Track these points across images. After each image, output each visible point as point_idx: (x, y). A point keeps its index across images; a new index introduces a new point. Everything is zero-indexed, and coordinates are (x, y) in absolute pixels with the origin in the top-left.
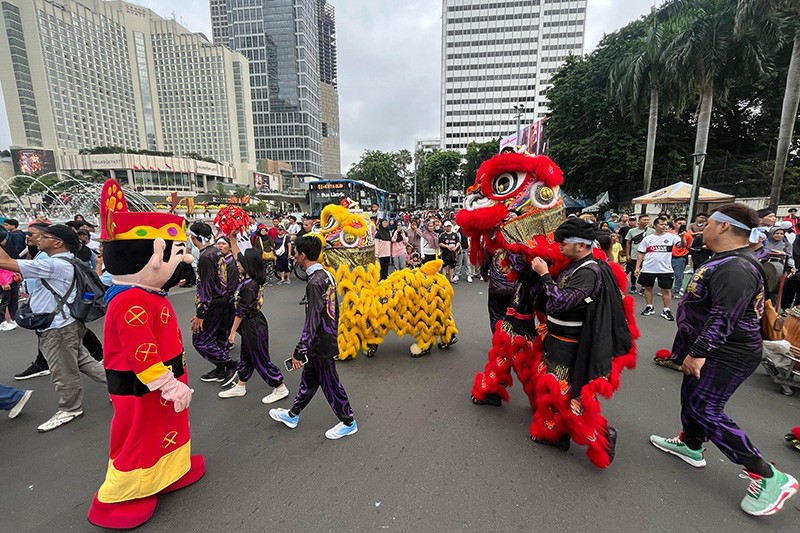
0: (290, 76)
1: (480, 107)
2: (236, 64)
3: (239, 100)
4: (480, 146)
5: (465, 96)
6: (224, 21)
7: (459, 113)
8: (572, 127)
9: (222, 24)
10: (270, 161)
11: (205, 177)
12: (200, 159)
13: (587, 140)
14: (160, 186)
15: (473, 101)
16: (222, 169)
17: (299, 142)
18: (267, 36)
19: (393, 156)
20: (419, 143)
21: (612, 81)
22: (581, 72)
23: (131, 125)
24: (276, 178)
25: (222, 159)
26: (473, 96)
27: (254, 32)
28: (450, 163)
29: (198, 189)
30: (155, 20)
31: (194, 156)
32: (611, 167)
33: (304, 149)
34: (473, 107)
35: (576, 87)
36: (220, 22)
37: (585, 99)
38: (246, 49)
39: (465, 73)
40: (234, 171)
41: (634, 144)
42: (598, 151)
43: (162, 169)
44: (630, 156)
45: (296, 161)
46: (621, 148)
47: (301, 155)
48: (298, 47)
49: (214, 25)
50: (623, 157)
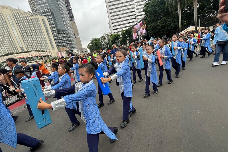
0: (61, 21)
1: (121, 20)
2: (43, 20)
3: (47, 31)
4: (125, 30)
5: (116, 17)
6: (35, 7)
7: (115, 23)
8: (154, 18)
9: (34, 8)
10: (61, 48)
11: (43, 57)
12: (40, 51)
13: (160, 21)
14: (30, 62)
15: (119, 18)
16: (47, 53)
17: (69, 41)
18: (50, 9)
19: (100, 38)
20: (104, 34)
21: (166, 2)
22: (154, 2)
23: (14, 45)
24: (64, 53)
25: (46, 50)
26: (118, 17)
27: (46, 8)
28: (117, 37)
29: (42, 60)
30: (12, 10)
31: (38, 51)
32: (167, 27)
33: (71, 42)
34: (119, 20)
35: (153, 7)
36: (33, 7)
37: (157, 10)
38: (44, 14)
39: (115, 10)
40: (51, 53)
41: (173, 20)
42: (163, 24)
43: (28, 57)
44: (172, 23)
45: (69, 46)
46: (169, 22)
47: (70, 44)
48: (61, 11)
49: (32, 8)
50: (170, 24)
